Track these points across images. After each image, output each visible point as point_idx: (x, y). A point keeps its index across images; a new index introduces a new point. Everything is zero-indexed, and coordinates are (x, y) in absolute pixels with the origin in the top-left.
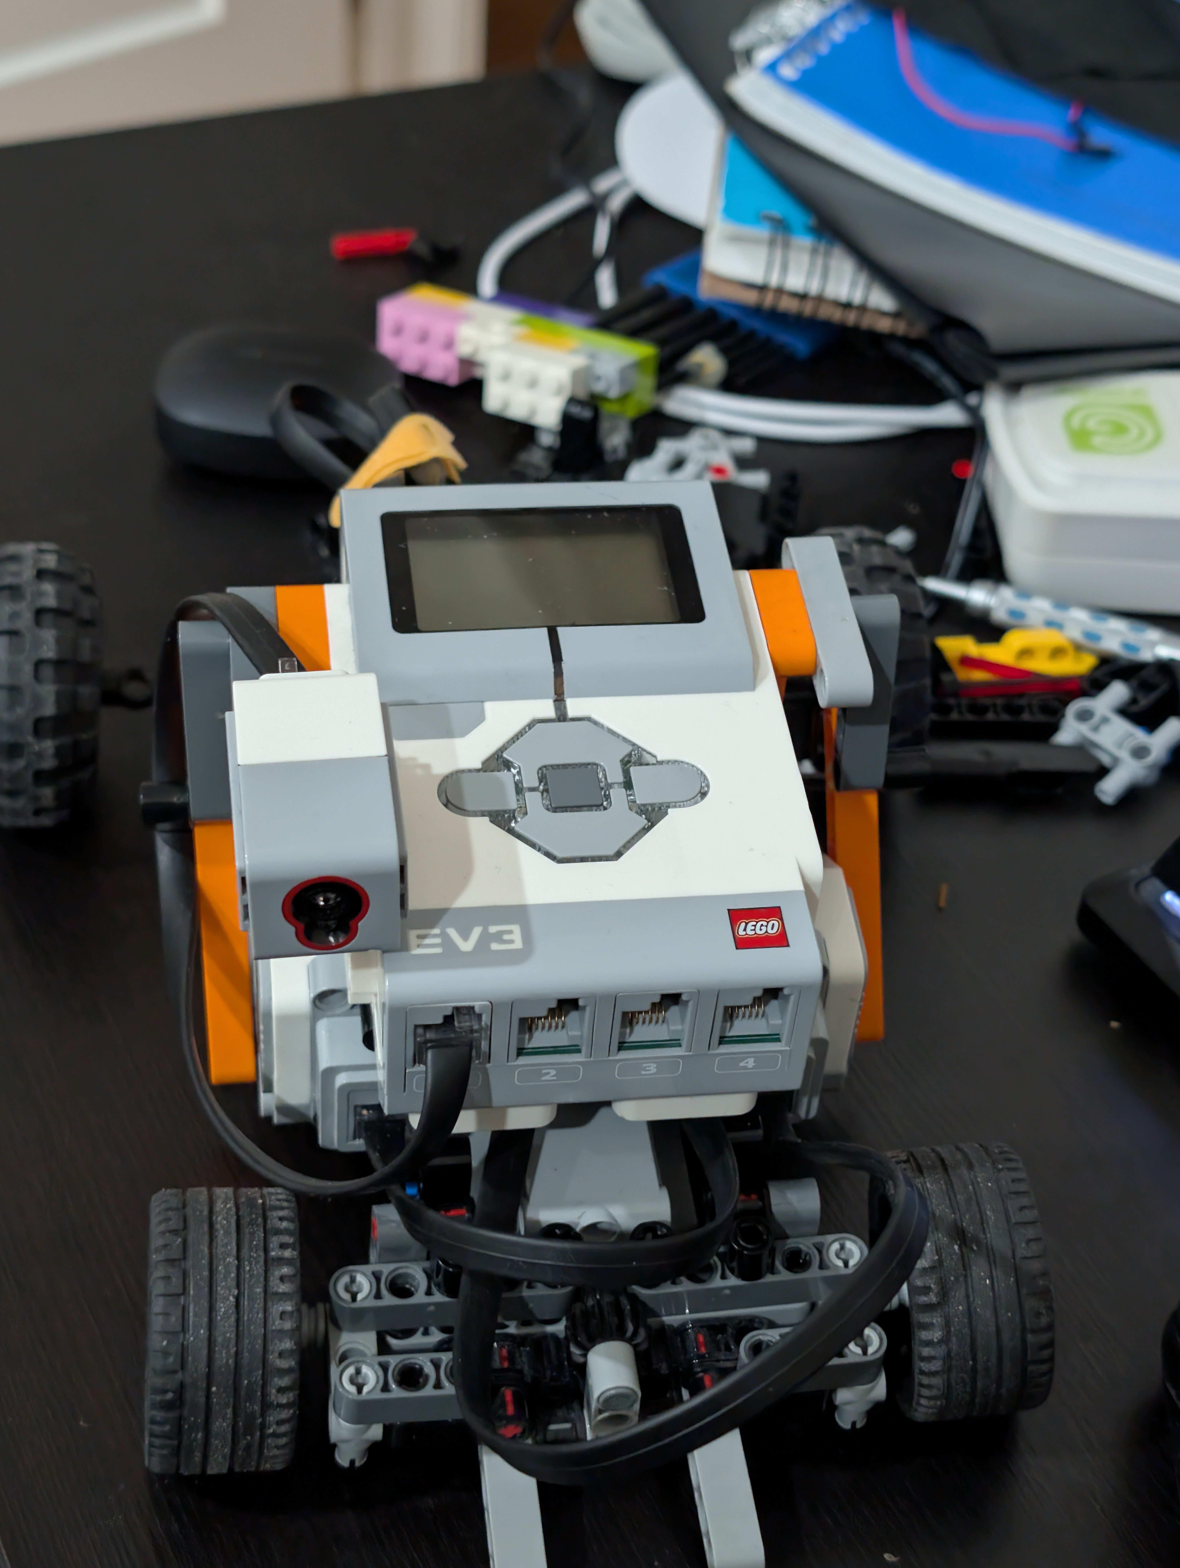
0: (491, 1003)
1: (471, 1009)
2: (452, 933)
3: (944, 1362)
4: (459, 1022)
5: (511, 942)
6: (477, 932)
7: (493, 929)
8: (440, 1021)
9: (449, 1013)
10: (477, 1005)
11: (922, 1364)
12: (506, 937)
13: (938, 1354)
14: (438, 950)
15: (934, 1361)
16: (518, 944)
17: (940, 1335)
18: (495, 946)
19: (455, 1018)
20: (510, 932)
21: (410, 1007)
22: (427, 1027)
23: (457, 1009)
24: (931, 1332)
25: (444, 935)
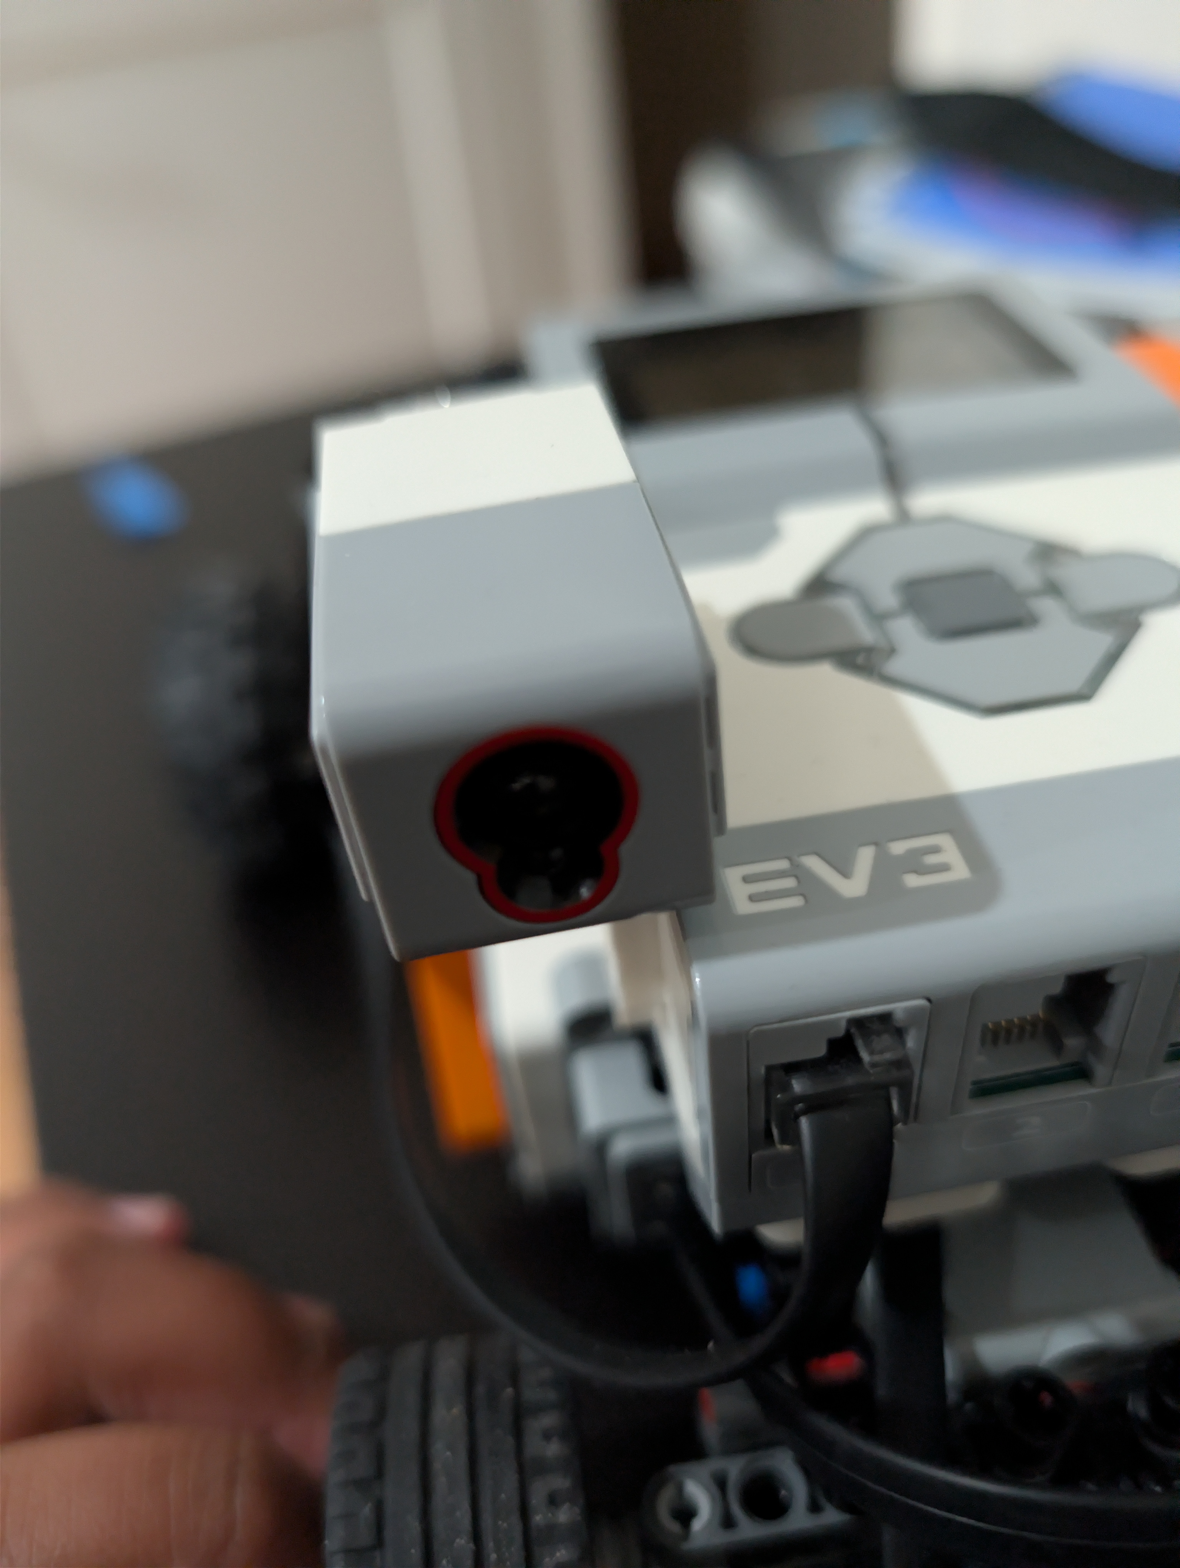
0: (929, 1000)
1: (885, 1018)
2: (814, 864)
4: (872, 1053)
5: (944, 868)
6: (865, 857)
7: (899, 848)
8: (821, 1051)
9: (840, 1032)
10: (899, 1008)
12: (932, 860)
14: (795, 902)
16: (960, 871)
18: (912, 881)
19: (859, 1043)
20: (935, 850)
21: (756, 1029)
22: (793, 1068)
23: (859, 1023)
25: (798, 872)
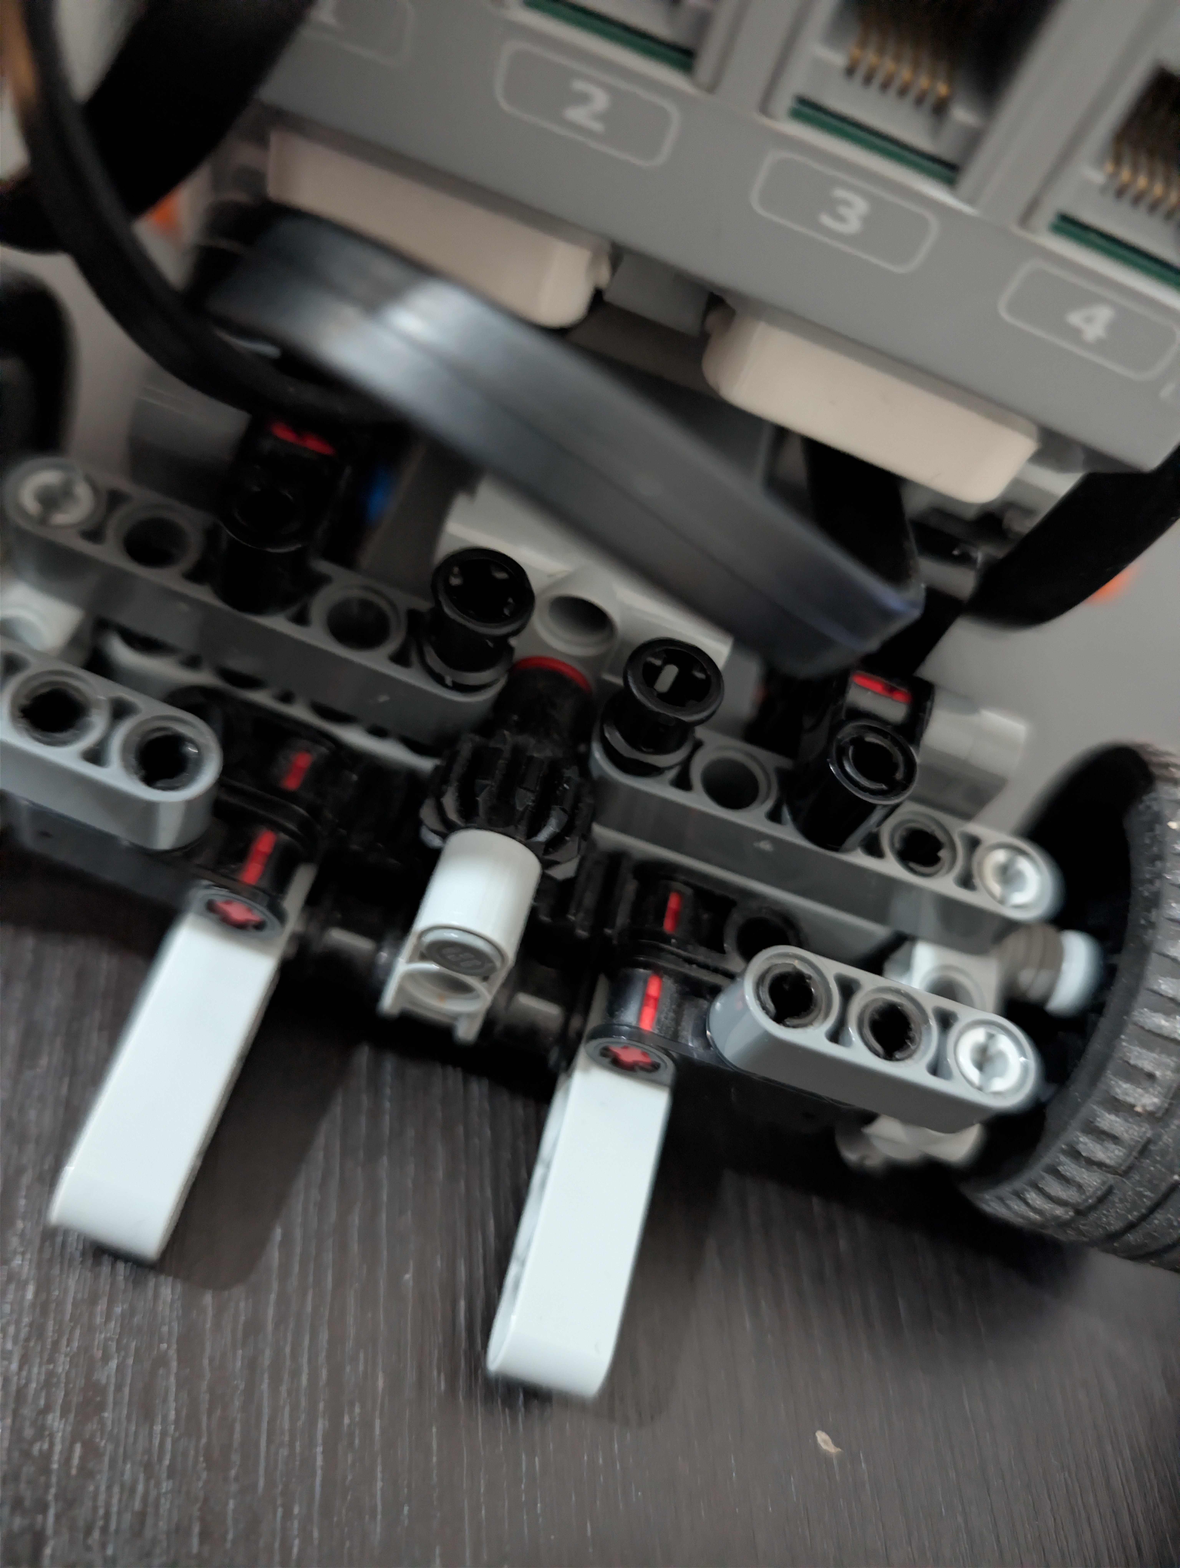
3: (1129, 1155)
11: (1083, 1139)
13: (1126, 1136)
15: (1111, 1146)
17: (1154, 1104)
24: (1140, 1090)
